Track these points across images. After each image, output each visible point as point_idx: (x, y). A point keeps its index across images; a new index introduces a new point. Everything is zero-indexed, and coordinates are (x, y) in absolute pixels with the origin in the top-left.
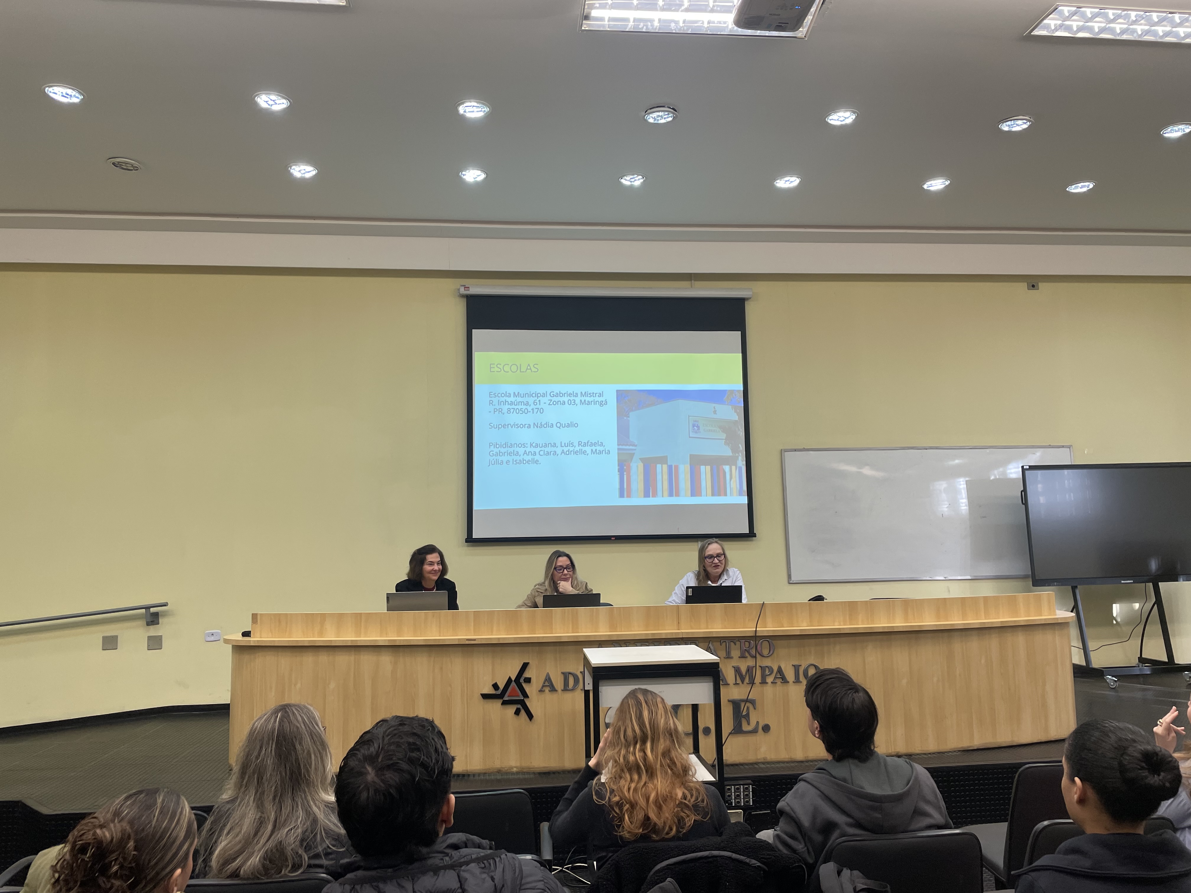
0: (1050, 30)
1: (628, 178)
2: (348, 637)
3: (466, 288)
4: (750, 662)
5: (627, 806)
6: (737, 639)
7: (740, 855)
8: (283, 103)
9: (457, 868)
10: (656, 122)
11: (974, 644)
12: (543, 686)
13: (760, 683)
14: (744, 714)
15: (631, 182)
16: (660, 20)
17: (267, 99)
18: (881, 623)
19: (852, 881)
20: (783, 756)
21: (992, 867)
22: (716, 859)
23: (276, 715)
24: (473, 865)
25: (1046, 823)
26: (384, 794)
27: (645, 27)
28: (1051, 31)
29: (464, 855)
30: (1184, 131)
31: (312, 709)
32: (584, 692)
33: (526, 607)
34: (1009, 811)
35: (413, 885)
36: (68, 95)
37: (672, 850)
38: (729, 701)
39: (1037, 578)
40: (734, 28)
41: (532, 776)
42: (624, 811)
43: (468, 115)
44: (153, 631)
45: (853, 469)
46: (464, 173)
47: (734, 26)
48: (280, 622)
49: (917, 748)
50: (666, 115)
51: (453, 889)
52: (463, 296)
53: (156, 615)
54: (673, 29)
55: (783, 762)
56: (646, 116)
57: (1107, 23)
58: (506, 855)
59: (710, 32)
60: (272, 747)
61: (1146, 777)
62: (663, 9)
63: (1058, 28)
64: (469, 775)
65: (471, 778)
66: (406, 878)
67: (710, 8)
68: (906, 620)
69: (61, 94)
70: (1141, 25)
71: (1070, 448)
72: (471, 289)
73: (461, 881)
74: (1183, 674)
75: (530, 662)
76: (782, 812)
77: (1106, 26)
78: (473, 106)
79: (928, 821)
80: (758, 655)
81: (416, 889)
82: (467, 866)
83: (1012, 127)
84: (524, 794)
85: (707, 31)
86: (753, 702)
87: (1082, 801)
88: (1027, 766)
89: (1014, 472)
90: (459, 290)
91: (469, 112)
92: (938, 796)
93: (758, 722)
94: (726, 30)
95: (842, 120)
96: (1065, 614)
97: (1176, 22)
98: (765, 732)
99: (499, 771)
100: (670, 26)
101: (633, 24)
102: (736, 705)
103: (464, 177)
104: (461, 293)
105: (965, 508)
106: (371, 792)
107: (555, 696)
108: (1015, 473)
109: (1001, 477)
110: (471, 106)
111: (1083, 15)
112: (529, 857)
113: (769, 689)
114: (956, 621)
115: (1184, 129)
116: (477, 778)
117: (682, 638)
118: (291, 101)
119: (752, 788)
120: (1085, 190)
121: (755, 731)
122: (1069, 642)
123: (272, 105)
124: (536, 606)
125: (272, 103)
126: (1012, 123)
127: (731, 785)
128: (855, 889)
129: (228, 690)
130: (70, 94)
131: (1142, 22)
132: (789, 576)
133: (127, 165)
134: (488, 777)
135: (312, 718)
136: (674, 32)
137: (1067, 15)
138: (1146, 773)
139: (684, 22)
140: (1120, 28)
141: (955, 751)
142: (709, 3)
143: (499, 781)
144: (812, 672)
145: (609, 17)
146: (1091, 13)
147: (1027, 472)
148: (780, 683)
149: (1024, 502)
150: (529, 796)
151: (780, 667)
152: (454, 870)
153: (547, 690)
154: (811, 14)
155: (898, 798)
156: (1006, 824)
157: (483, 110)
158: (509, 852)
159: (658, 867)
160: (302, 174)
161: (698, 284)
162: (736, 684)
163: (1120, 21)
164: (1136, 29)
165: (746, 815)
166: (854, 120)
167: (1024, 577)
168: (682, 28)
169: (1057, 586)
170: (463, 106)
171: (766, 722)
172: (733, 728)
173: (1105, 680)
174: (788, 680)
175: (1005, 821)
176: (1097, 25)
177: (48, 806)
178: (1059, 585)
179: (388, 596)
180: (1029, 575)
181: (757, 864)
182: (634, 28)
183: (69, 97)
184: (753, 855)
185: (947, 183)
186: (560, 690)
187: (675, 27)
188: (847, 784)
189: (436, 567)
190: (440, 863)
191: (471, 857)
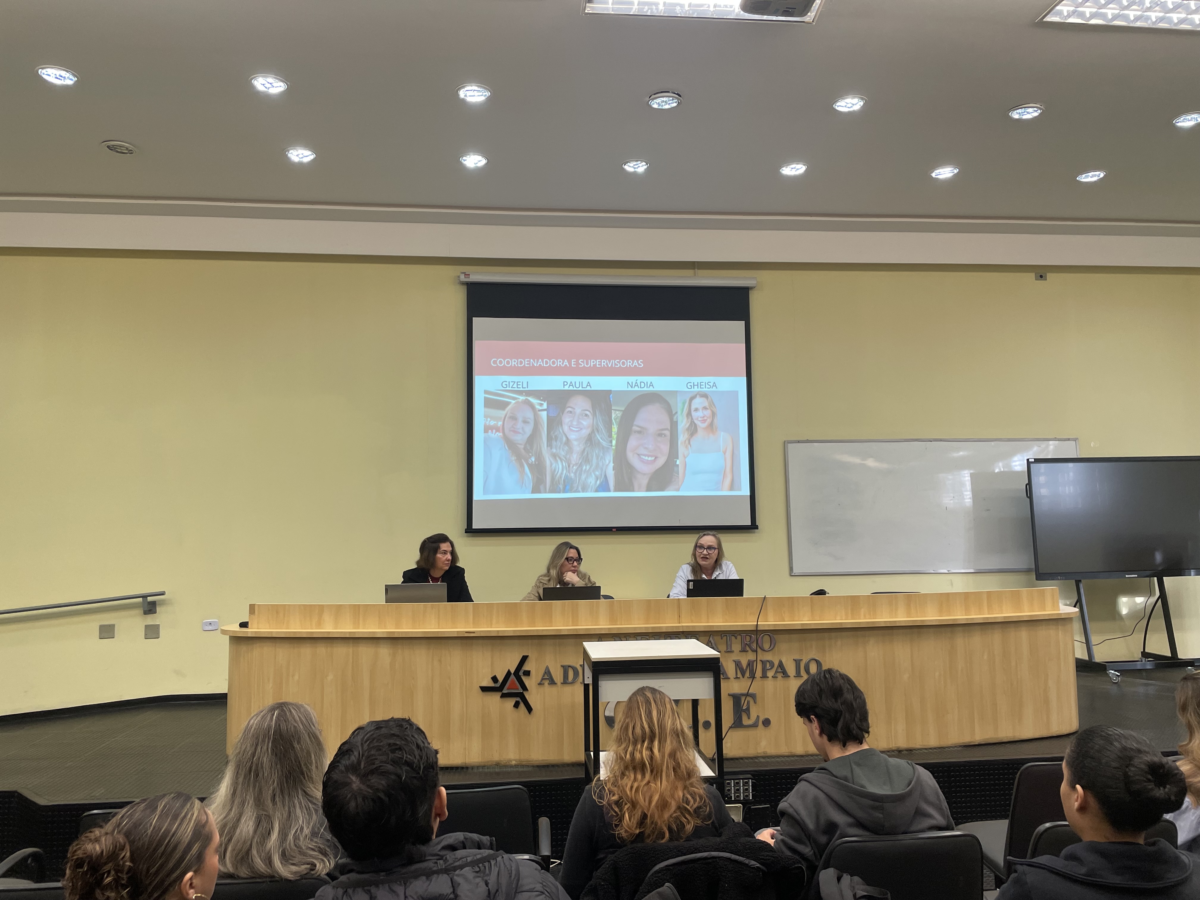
0: (1062, 16)
1: (631, 164)
2: (347, 628)
3: (467, 275)
4: (751, 656)
5: (629, 805)
6: (738, 633)
7: (739, 856)
8: (281, 86)
9: (450, 872)
10: (660, 107)
11: (977, 639)
12: (543, 679)
13: (761, 677)
14: (744, 708)
15: (635, 168)
16: (665, 3)
17: (264, 82)
18: (883, 618)
19: (853, 888)
20: (783, 750)
21: (992, 865)
22: (715, 860)
23: (273, 712)
24: (467, 868)
25: (1048, 825)
26: (373, 800)
27: (649, 11)
28: (1063, 17)
29: (459, 857)
30: (1197, 121)
31: (308, 708)
32: (583, 684)
34: (1010, 806)
35: (405, 889)
36: (61, 76)
37: (671, 850)
38: (729, 695)
39: (1040, 572)
40: (740, 12)
41: (530, 769)
42: (624, 809)
43: (469, 99)
44: (150, 620)
45: (857, 460)
46: (464, 158)
47: (740, 10)
48: (277, 613)
49: (918, 743)
50: (671, 100)
51: (445, 894)
52: (463, 283)
53: (153, 604)
54: (678, 12)
55: (783, 756)
56: (651, 101)
57: (1121, 9)
58: (503, 856)
59: (716, 16)
60: (268, 745)
61: (1152, 789)
63: (1071, 14)
64: (467, 768)
65: (470, 770)
66: (398, 882)
68: (909, 614)
69: (54, 76)
70: (1155, 11)
71: (1076, 441)
72: (470, 275)
73: (454, 886)
74: (1187, 669)
75: (530, 655)
76: (783, 813)
77: (1119, 13)
78: (474, 90)
79: (932, 822)
80: (759, 649)
81: (407, 895)
82: (462, 869)
83: (1023, 115)
84: (523, 790)
85: (713, 15)
86: (753, 696)
87: (1082, 809)
88: (1029, 764)
89: (1018, 464)
90: (459, 277)
91: (470, 96)
92: (941, 797)
93: (758, 717)
94: (733, 15)
95: (850, 107)
96: (1067, 609)
97: (1191, 8)
98: (765, 726)
99: (498, 764)
100: (675, 9)
101: (638, 7)
102: (736, 699)
103: (465, 163)
104: (461, 280)
105: (969, 500)
106: (360, 800)
107: (554, 690)
108: (1020, 465)
109: (1006, 470)
110: (472, 90)
111: (1097, 2)
113: (769, 684)
114: (959, 616)
115: (1197, 118)
116: (475, 770)
117: (683, 632)
118: (289, 84)
119: (752, 782)
120: (1095, 179)
121: (755, 725)
122: (1072, 637)
123: (269, 88)
125: (269, 86)
126: (1023, 111)
127: (731, 780)
128: (855, 895)
129: (226, 679)
130: (63, 76)
131: (1157, 8)
132: (791, 569)
133: (122, 148)
134: (486, 769)
135: (309, 719)
136: (679, 15)
138: (1151, 786)
139: (690, 5)
140: (1134, 15)
141: (956, 747)
143: (498, 774)
145: (613, 1)
147: (1032, 465)
148: (779, 677)
149: (1029, 495)
150: (526, 791)
151: (781, 661)
152: (448, 874)
153: (546, 683)
155: (900, 799)
156: (1006, 822)
157: (484, 94)
158: (506, 853)
159: (657, 867)
160: (300, 158)
161: (701, 272)
162: (737, 678)
163: (1134, 7)
164: (1151, 16)
165: (746, 809)
166: (862, 107)
167: (1028, 571)
168: (688, 12)
169: (1060, 580)
170: (463, 90)
171: (766, 717)
172: (733, 722)
173: (1108, 675)
174: (789, 674)
175: (1006, 818)
176: (1110, 12)
177: (44, 797)
178: (1063, 580)
179: (388, 588)
180: (1033, 568)
181: (756, 864)
182: (638, 12)
183: (62, 78)
184: (752, 856)
185: (956, 171)
186: (559, 684)
187: (680, 11)
188: (848, 783)
189: (449, 557)
190: (434, 866)
191: (467, 859)
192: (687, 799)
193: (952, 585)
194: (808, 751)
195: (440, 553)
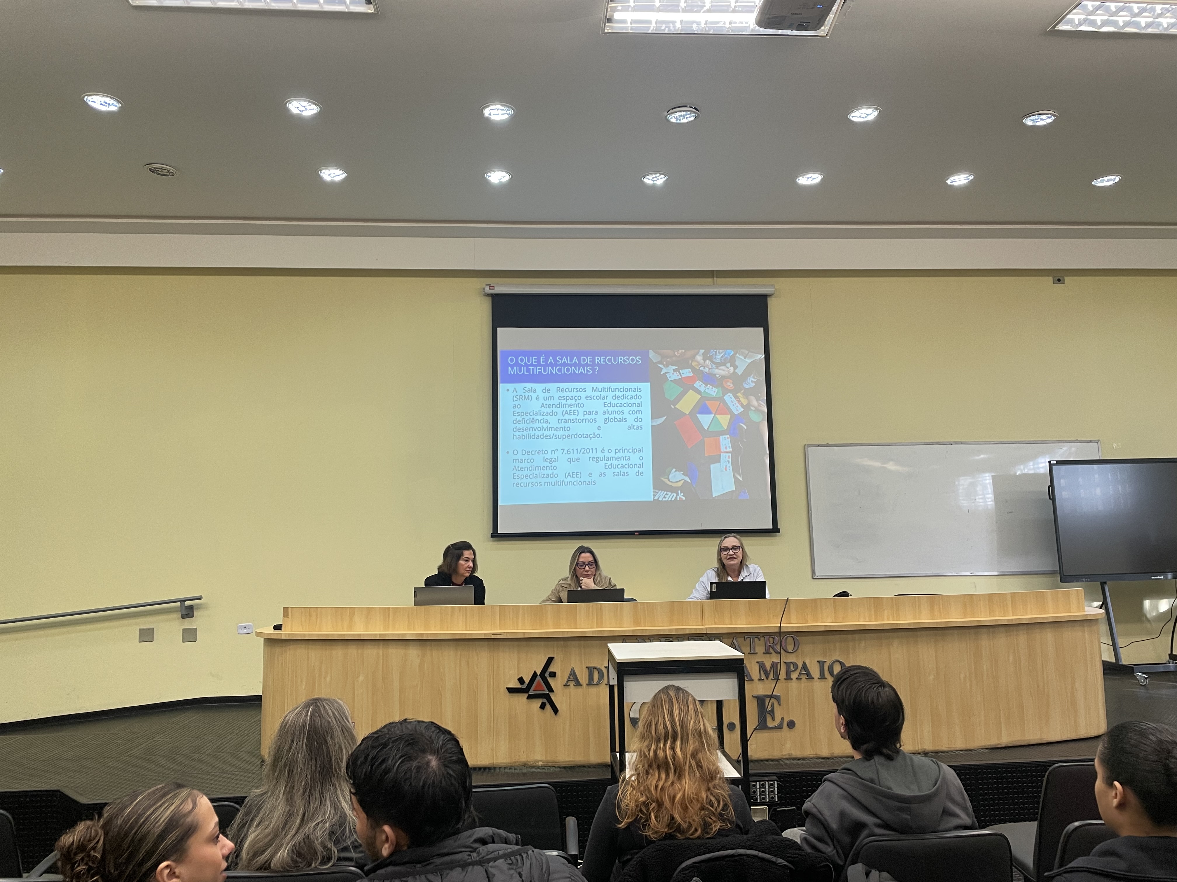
0: (1074, 24)
1: (650, 178)
2: (376, 631)
3: (492, 287)
4: (775, 658)
5: (654, 804)
6: (762, 635)
7: (766, 853)
8: (314, 109)
9: (484, 864)
10: (678, 121)
11: (1001, 641)
12: (568, 681)
13: (785, 679)
14: (768, 710)
15: (654, 181)
16: (682, 22)
17: (298, 105)
18: (907, 620)
20: (809, 752)
21: (1022, 867)
22: (741, 857)
23: (308, 709)
24: (501, 861)
25: (1077, 824)
27: (667, 29)
28: (1074, 26)
29: (491, 850)
31: (342, 703)
32: (608, 686)
33: (550, 601)
34: (1038, 809)
36: (106, 103)
37: (698, 848)
38: (753, 697)
39: (1065, 574)
40: (755, 27)
41: (557, 770)
42: (651, 809)
43: (493, 118)
44: (188, 624)
45: (878, 464)
46: (489, 174)
47: (756, 25)
48: (310, 616)
49: (944, 745)
50: (688, 114)
52: (488, 295)
53: (191, 608)
54: (695, 29)
55: (808, 759)
56: (669, 115)
57: (1132, 16)
58: (533, 851)
59: (731, 32)
60: (303, 741)
62: (685, 11)
63: (1082, 22)
64: (495, 769)
65: (497, 771)
66: (435, 873)
67: (731, 9)
68: (932, 616)
69: (99, 103)
70: (1167, 17)
71: (1098, 443)
72: (496, 288)
73: (489, 877)
75: (555, 656)
76: (808, 813)
77: (1131, 20)
78: (498, 109)
79: (956, 822)
80: (782, 651)
82: (495, 862)
83: (1036, 122)
84: (551, 788)
85: (728, 31)
86: (778, 698)
87: (1121, 806)
88: (1057, 765)
90: (484, 289)
91: (494, 115)
92: (965, 796)
93: (783, 718)
94: (748, 30)
95: (864, 117)
96: (1094, 611)
98: (790, 728)
99: (525, 765)
100: (692, 27)
101: (656, 25)
102: (761, 700)
103: (489, 179)
104: (486, 292)
105: (991, 503)
107: (579, 690)
108: (1043, 467)
109: (1028, 472)
110: (496, 109)
111: (1108, 9)
112: (555, 853)
113: (794, 685)
114: (984, 617)
116: (502, 771)
117: (706, 634)
118: (321, 106)
119: (777, 784)
120: (1110, 183)
121: (780, 727)
122: (1099, 640)
123: (302, 111)
124: (561, 601)
125: (303, 109)
126: (1037, 118)
127: (756, 781)
129: (260, 682)
130: (108, 103)
131: (1168, 15)
132: (813, 572)
133: (163, 171)
134: (513, 770)
135: (342, 713)
136: (696, 32)
137: (1091, 9)
139: (706, 22)
140: (1146, 22)
141: (982, 749)
142: (730, 3)
143: (524, 774)
144: (837, 669)
145: (632, 20)
146: (1116, 7)
147: (1054, 467)
148: (805, 679)
149: (1051, 497)
150: (554, 790)
151: (805, 663)
152: (482, 866)
153: (572, 684)
154: (833, 13)
155: (926, 799)
156: (1034, 825)
157: (508, 112)
158: (536, 848)
159: (684, 865)
160: (332, 177)
161: (719, 281)
162: (761, 680)
163: (1145, 14)
164: (1162, 22)
165: (771, 811)
166: (876, 117)
167: (1052, 573)
168: (704, 29)
169: (1086, 581)
170: (488, 109)
171: (791, 719)
172: (757, 724)
173: (1135, 677)
174: (813, 676)
175: (1035, 820)
176: (1121, 19)
177: (86, 796)
178: (1088, 582)
179: (417, 591)
180: (1057, 571)
181: (783, 862)
182: (656, 30)
183: (107, 105)
184: (779, 854)
185: (971, 178)
186: (584, 685)
187: (697, 28)
188: (874, 785)
189: (471, 564)
190: (468, 859)
191: (499, 853)
192: (711, 800)
193: (976, 587)
194: (833, 753)
195: (463, 560)
